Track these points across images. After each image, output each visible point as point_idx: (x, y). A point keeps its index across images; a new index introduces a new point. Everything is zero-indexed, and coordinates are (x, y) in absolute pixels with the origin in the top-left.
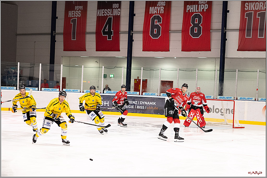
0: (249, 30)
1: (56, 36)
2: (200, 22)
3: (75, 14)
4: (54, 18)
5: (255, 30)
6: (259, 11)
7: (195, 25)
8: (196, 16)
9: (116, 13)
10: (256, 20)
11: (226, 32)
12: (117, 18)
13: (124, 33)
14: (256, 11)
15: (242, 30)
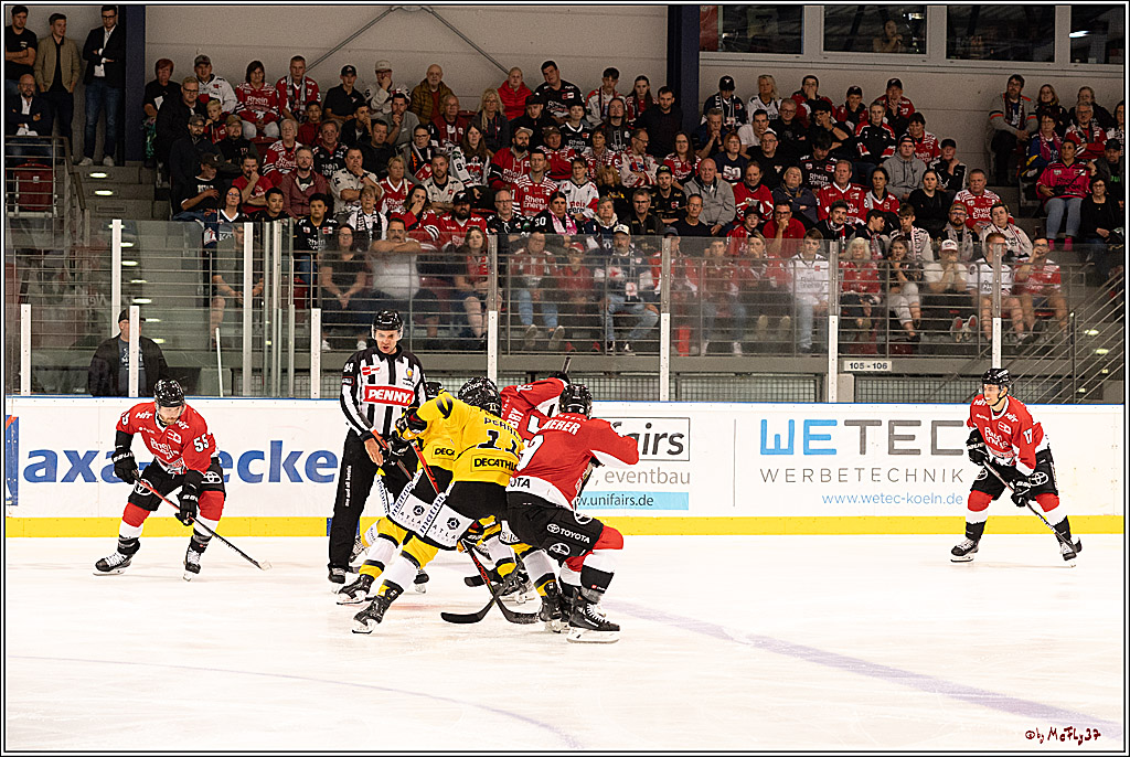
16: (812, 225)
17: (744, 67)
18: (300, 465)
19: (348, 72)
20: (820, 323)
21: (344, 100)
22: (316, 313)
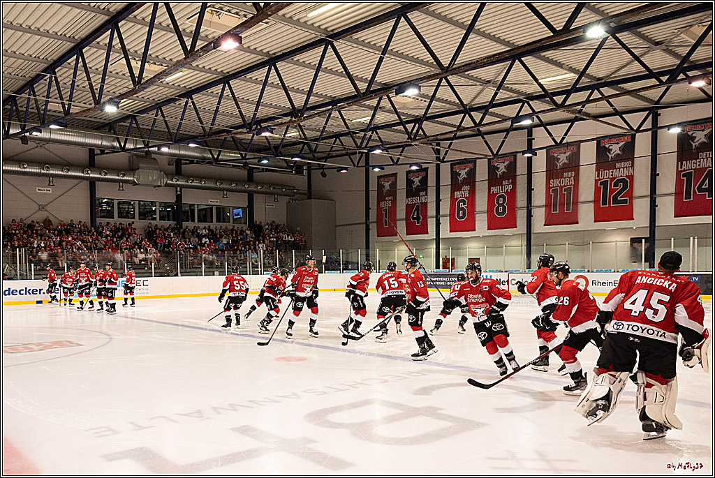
0: (555, 205)
1: (370, 225)
2: (504, 201)
3: (387, 204)
4: (368, 209)
5: (562, 204)
6: (565, 186)
7: (500, 205)
8: (500, 196)
9: (423, 200)
10: (562, 196)
11: (531, 209)
12: (425, 205)
13: (432, 217)
14: (561, 187)
15: (548, 206)
19: (33, 221)
21: (31, 226)
22: (33, 265)
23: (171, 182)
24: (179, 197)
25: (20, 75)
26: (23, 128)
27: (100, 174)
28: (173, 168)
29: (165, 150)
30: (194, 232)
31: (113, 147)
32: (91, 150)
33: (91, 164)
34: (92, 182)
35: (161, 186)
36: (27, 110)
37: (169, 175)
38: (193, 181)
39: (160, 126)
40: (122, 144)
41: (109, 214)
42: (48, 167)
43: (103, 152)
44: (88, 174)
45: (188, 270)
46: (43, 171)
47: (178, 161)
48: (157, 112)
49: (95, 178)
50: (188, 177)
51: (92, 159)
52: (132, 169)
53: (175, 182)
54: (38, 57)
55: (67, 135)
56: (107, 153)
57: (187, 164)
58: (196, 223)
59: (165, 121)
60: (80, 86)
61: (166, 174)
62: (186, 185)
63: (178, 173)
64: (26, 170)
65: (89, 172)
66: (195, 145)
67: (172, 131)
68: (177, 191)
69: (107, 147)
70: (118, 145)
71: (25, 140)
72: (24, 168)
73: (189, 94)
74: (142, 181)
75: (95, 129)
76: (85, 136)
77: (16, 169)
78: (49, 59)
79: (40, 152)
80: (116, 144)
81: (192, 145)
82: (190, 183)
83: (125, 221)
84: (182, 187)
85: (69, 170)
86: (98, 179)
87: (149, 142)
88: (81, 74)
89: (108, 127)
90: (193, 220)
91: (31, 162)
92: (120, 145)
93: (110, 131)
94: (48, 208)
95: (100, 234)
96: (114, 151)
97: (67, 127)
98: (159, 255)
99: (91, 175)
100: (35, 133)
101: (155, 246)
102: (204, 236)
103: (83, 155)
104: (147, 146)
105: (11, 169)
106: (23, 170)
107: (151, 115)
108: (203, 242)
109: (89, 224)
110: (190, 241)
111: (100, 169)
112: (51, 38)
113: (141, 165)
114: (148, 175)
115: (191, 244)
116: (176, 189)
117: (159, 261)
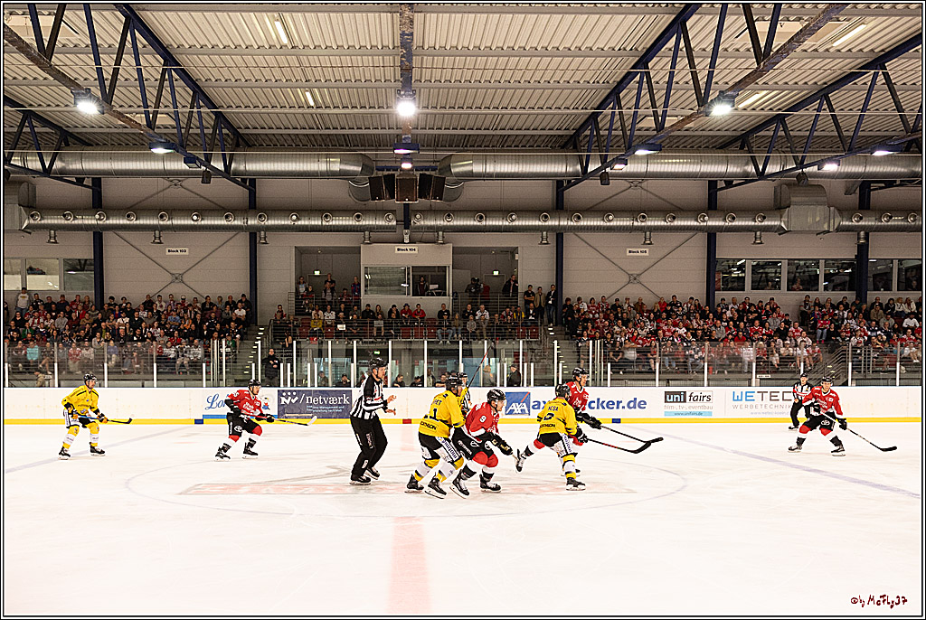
16: (749, 338)
17: (729, 295)
18: (605, 405)
19: (617, 300)
20: (750, 364)
21: (616, 307)
22: (609, 365)
23: (847, 223)
24: (863, 250)
25: (601, 82)
26: (604, 160)
27: (725, 220)
28: (854, 198)
29: (830, 168)
30: (888, 309)
31: (746, 174)
32: (712, 184)
33: (712, 206)
34: (712, 235)
35: (829, 232)
36: (610, 133)
37: (844, 211)
38: (891, 217)
39: (826, 128)
40: (761, 167)
41: (739, 284)
42: (644, 217)
43: (729, 184)
44: (704, 221)
45: (871, 375)
46: (636, 224)
47: (865, 186)
48: (821, 104)
49: (716, 226)
50: (881, 211)
51: (713, 196)
52: (778, 207)
53: (855, 223)
54: (625, 49)
55: (672, 163)
56: (736, 185)
57: (881, 188)
58: (895, 293)
59: (834, 117)
60: (681, 83)
61: (838, 210)
62: (878, 227)
63: (864, 205)
64: (612, 224)
65: (706, 218)
66: (886, 153)
67: (845, 134)
68: (859, 239)
69: (735, 175)
70: (754, 170)
71: (605, 179)
72: (610, 221)
73: (878, 62)
74: (795, 225)
75: (721, 148)
76: (701, 161)
77: (599, 224)
78: (639, 49)
79: (634, 195)
80: (751, 169)
81: (879, 153)
82: (884, 222)
83: (763, 296)
84: (868, 230)
85: (674, 218)
86: (721, 229)
87: (803, 157)
88: (683, 62)
89: (739, 141)
90: (888, 288)
91: (619, 211)
92: (757, 168)
93: (742, 148)
94: (642, 279)
95: (719, 316)
96: (747, 179)
97: (661, 150)
98: (817, 349)
99: (710, 223)
100: (617, 166)
101: (812, 335)
102: (908, 316)
103: (699, 192)
104: (801, 165)
105: (592, 224)
106: (608, 224)
107: (810, 111)
108: (904, 325)
109: (703, 302)
110: (877, 323)
111: (726, 212)
112: (640, 14)
113: (793, 199)
114: (806, 215)
115: (880, 329)
116: (859, 234)
117: (816, 360)
